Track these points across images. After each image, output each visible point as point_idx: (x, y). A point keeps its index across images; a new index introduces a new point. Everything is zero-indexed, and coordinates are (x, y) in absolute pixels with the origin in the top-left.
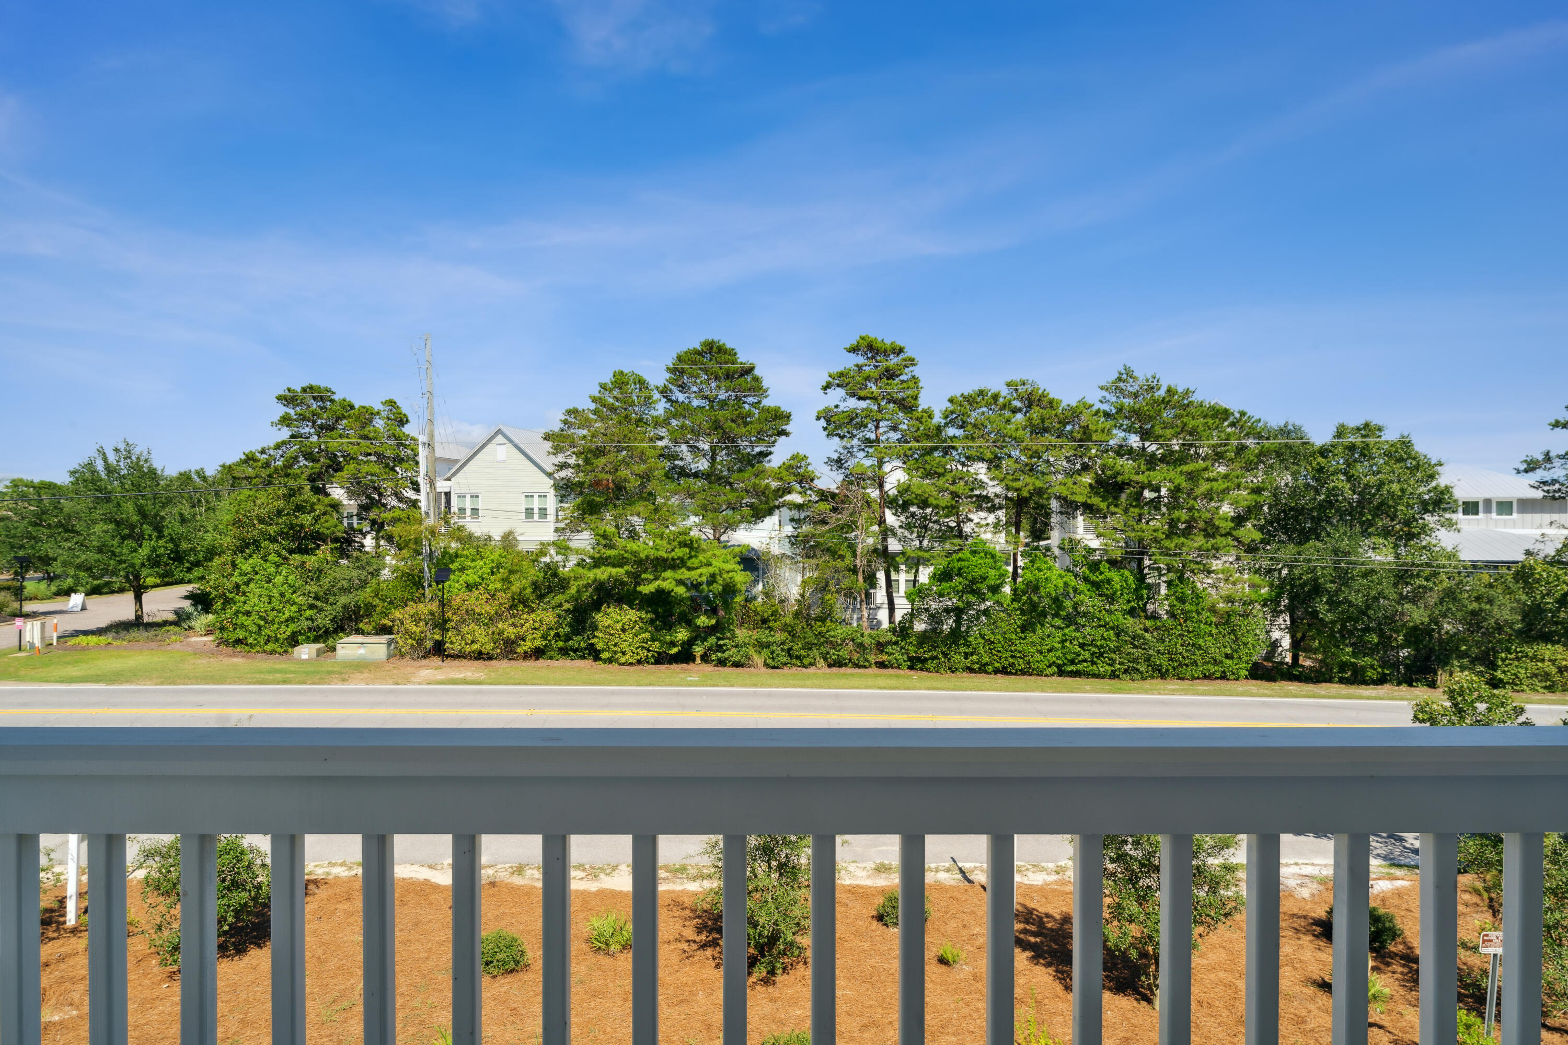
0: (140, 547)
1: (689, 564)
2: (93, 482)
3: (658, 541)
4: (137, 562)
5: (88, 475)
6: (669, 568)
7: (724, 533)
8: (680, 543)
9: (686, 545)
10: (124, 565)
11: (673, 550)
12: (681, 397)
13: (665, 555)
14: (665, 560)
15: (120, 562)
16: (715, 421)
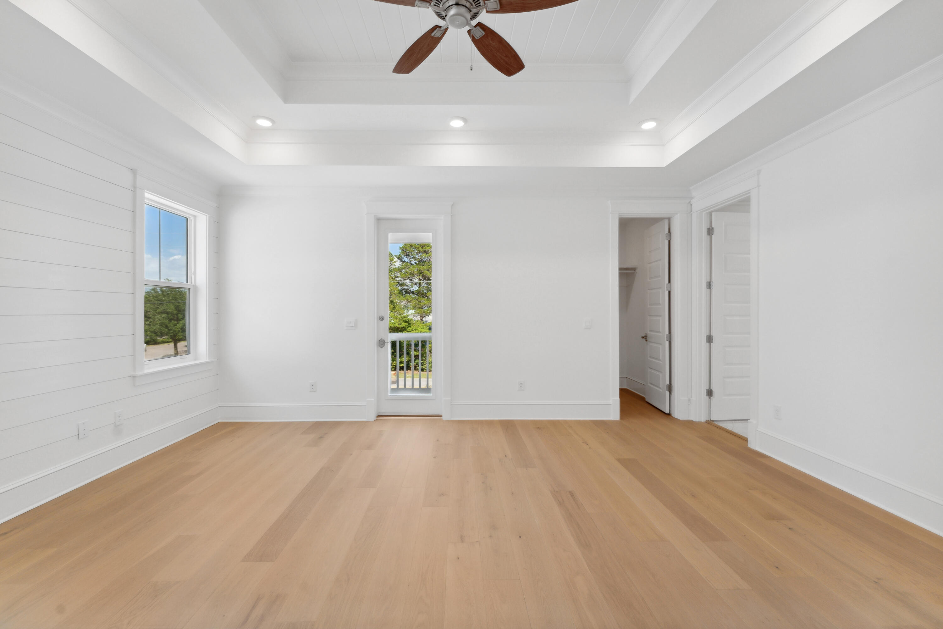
0: (178, 324)
1: (408, 330)
2: (157, 297)
3: (395, 320)
4: (177, 330)
5: (155, 294)
6: (400, 331)
7: (424, 317)
8: (404, 321)
9: (406, 322)
10: (171, 331)
11: (401, 324)
12: (406, 259)
13: (398, 326)
14: (398, 328)
15: (169, 330)
16: (420, 270)
